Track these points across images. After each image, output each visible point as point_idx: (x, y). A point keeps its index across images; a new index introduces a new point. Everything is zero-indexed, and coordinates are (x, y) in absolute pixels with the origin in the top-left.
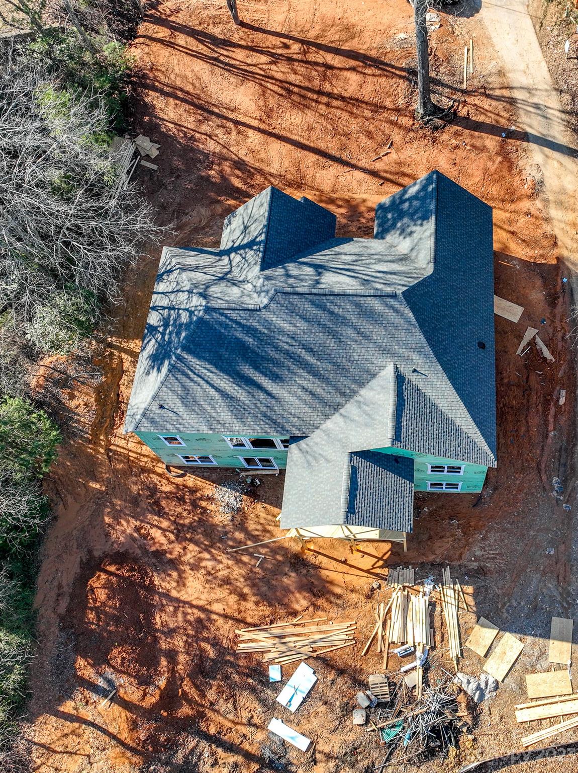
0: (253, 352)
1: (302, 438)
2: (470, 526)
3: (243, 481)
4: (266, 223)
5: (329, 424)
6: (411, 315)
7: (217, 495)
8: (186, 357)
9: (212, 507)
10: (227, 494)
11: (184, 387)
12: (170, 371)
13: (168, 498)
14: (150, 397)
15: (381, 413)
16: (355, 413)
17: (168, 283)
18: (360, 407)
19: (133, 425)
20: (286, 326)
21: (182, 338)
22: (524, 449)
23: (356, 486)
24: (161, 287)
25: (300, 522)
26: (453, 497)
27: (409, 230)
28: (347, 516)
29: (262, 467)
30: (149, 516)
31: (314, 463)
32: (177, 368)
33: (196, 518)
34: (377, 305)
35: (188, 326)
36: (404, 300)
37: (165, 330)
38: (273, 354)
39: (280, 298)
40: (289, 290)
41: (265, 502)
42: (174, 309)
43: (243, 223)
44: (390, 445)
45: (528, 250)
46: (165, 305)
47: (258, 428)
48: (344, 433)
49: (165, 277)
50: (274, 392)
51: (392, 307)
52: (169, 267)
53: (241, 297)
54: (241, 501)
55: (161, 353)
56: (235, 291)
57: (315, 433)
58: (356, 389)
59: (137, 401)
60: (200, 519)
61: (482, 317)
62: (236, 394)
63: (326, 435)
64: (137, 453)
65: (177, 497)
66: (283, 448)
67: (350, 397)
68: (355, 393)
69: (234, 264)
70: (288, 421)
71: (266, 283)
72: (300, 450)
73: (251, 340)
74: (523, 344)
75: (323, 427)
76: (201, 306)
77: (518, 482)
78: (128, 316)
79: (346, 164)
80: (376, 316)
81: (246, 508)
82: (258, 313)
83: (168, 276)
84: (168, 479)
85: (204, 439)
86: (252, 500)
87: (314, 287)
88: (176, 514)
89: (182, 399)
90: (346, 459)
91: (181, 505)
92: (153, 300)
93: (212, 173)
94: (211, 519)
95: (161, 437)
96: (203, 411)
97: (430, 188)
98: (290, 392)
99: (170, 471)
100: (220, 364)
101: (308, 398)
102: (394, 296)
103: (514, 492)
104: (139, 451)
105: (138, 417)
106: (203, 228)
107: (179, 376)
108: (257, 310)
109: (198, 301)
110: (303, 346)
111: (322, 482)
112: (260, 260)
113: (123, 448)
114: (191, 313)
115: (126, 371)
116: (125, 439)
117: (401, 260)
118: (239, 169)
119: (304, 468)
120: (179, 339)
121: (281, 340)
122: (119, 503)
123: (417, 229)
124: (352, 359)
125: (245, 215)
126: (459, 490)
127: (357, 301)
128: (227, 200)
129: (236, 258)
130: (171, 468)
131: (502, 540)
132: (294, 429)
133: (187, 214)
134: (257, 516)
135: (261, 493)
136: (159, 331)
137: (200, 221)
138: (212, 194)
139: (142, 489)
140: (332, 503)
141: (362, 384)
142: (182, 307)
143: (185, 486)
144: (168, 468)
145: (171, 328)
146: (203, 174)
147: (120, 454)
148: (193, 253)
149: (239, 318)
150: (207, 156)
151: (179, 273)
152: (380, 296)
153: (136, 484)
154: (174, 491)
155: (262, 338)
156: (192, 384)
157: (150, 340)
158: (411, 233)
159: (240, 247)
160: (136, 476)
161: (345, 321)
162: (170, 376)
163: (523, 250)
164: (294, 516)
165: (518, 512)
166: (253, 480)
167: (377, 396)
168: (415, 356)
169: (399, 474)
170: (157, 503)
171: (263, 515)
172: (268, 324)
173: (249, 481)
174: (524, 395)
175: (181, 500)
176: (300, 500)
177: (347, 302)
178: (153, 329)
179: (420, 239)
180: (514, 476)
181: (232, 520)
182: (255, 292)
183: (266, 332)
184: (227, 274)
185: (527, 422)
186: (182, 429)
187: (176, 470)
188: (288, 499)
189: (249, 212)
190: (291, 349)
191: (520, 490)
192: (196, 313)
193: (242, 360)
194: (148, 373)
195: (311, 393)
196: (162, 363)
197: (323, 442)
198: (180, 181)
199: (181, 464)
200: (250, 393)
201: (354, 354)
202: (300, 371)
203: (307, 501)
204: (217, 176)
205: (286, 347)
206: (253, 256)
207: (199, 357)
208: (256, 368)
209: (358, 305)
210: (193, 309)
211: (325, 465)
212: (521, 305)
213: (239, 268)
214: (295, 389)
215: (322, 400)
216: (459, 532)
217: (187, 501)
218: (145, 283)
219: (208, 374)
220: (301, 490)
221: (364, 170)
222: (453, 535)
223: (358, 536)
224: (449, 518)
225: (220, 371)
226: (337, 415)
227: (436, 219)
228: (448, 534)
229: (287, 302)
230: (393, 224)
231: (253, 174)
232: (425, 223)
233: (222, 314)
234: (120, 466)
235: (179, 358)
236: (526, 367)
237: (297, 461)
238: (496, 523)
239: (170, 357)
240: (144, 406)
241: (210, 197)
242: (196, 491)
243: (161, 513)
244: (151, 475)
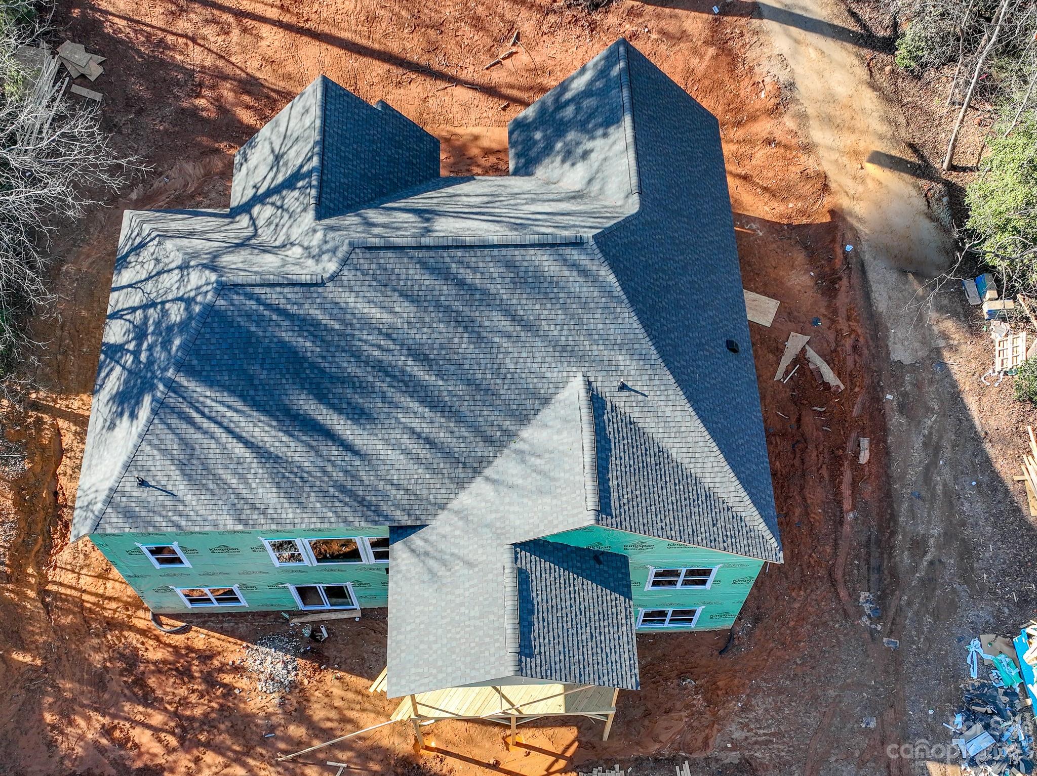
0: (314, 366)
1: (414, 529)
2: (718, 688)
3: (296, 633)
4: (318, 138)
5: (465, 499)
6: (612, 278)
7: (250, 660)
8: (186, 384)
9: (243, 683)
10: (269, 659)
11: (185, 444)
12: (155, 412)
13: (159, 671)
14: (120, 465)
15: (567, 467)
16: (515, 472)
17: (138, 267)
18: (523, 461)
19: (89, 523)
20: (376, 313)
21: (174, 349)
22: (802, 547)
23: (530, 607)
24: (126, 277)
25: (427, 680)
26: (680, 639)
27: (580, 151)
28: (520, 661)
29: (329, 607)
30: (127, 707)
31: (442, 571)
32: (167, 407)
33: (214, 704)
34: (546, 262)
35: (183, 326)
36: (597, 251)
37: (139, 345)
38: (352, 369)
39: (360, 258)
40: (377, 241)
41: (340, 669)
42: (153, 304)
43: (273, 151)
44: (593, 522)
45: (776, 204)
46: (136, 305)
47: (330, 514)
48: (497, 511)
49: (132, 258)
50: (357, 442)
51: (574, 265)
52: (138, 240)
53: (283, 266)
54: (295, 668)
55: (135, 385)
56: (270, 262)
57: (439, 517)
58: (513, 428)
59: (93, 480)
60: (221, 705)
61: (727, 299)
62: (284, 449)
63: (462, 518)
64: (96, 595)
65: (177, 669)
66: (373, 560)
67: (503, 445)
68: (510, 435)
69: (260, 222)
70: (386, 497)
71: (331, 235)
72: (413, 551)
73: (308, 344)
74: (785, 361)
75: (454, 504)
76: (208, 284)
77: (797, 605)
78: (65, 353)
79: (439, 76)
80: (546, 285)
81: (306, 682)
82: (320, 290)
83: (138, 255)
84: (157, 638)
85: (224, 549)
86: (316, 665)
87: (423, 236)
88: (177, 699)
89: (182, 466)
90: (506, 558)
91: (184, 683)
92: (112, 301)
93: (201, 102)
94: (242, 705)
95: (144, 548)
96: (224, 486)
97: (615, 71)
98: (387, 442)
99: (160, 624)
100: (252, 392)
101: (422, 451)
102: (578, 244)
103: (792, 624)
104: (101, 591)
105: (99, 506)
106: (192, 196)
107: (174, 421)
108: (316, 285)
109: (200, 277)
110: (409, 350)
111: (462, 604)
112: (312, 201)
113: (71, 587)
114: (189, 302)
115: (67, 450)
116: (73, 571)
117: (574, 198)
118: (249, 93)
119: (424, 582)
120: (169, 353)
121: (366, 341)
122: (68, 685)
123: (598, 144)
124: (503, 371)
125: (274, 138)
126: (693, 626)
127: (509, 258)
128: (231, 147)
129: (263, 213)
130: (162, 618)
131: (779, 710)
132: (398, 512)
133: (161, 174)
134: (328, 695)
135: (331, 652)
136: (128, 351)
137: (186, 186)
138: (205, 141)
139: (111, 659)
140: (487, 640)
141: (523, 419)
142: (170, 297)
143: (190, 649)
144: (156, 618)
145: (150, 339)
146: (185, 105)
147: (66, 599)
148: (180, 216)
149: (283, 301)
150: (190, 74)
151: (160, 243)
152: (553, 245)
153: (98, 650)
154: (171, 658)
155: (329, 338)
156: (200, 436)
157: (112, 370)
158: (585, 155)
159: (269, 193)
160: (97, 636)
161: (486, 298)
162: (156, 421)
163: (766, 204)
164: (413, 670)
165: (802, 658)
166: (315, 632)
167: (555, 437)
168: (622, 360)
169: (605, 584)
170: (140, 682)
171: (337, 691)
172: (339, 310)
173: (307, 632)
174: (794, 452)
175: (185, 674)
176: (422, 642)
177: (489, 259)
178: (115, 351)
179: (605, 159)
180: (789, 596)
181: (282, 705)
182: (309, 257)
183: (337, 327)
184: (249, 238)
185: (804, 499)
186: (183, 523)
187: (171, 622)
188: (397, 643)
189: (282, 129)
190: (386, 358)
191: (801, 619)
192: (199, 299)
193: (294, 383)
194: (112, 427)
195: (428, 441)
196: (139, 402)
197: (457, 533)
198: (145, 120)
199: (179, 609)
200: (311, 447)
201: (507, 360)
202: (406, 401)
203: (436, 642)
204: (210, 107)
205: (376, 353)
206: (297, 199)
207: (210, 383)
208: (321, 397)
209: (510, 265)
210: (192, 294)
211: (465, 571)
212: (774, 296)
213: (273, 227)
214: (396, 434)
215: (449, 454)
216: (699, 701)
217: (197, 675)
218: (92, 294)
219: (229, 414)
220: (422, 623)
221: (473, 86)
222: (688, 706)
223: (527, 711)
224: (679, 677)
225: (251, 406)
226: (479, 480)
227: (634, 121)
228: (679, 705)
229: (374, 266)
230: (545, 148)
231: (275, 101)
232: (611, 130)
233: (250, 296)
234: (67, 620)
235: (172, 386)
236: (795, 401)
237: (408, 571)
238: (765, 680)
239: (152, 388)
240: (105, 486)
241: (199, 144)
242: (211, 657)
243: (148, 699)
244: (126, 633)
